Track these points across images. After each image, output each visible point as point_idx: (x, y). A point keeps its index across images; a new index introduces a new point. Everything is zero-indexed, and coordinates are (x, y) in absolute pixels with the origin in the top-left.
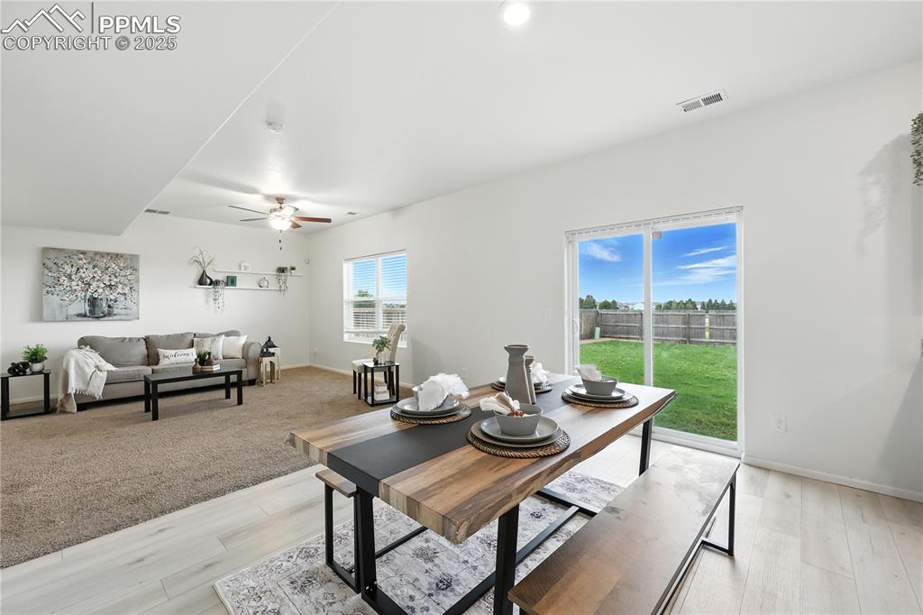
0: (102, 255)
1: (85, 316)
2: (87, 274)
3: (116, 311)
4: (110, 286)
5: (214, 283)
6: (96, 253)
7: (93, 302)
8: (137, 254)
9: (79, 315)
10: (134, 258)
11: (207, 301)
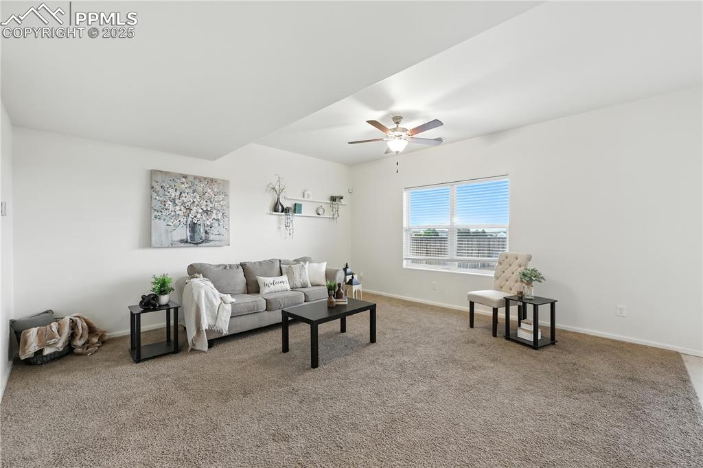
0: (201, 179)
1: (187, 242)
2: (188, 199)
3: (211, 237)
4: (207, 211)
5: (285, 210)
6: (195, 178)
7: (193, 227)
8: (227, 179)
9: (182, 241)
10: (225, 183)
11: (279, 228)
